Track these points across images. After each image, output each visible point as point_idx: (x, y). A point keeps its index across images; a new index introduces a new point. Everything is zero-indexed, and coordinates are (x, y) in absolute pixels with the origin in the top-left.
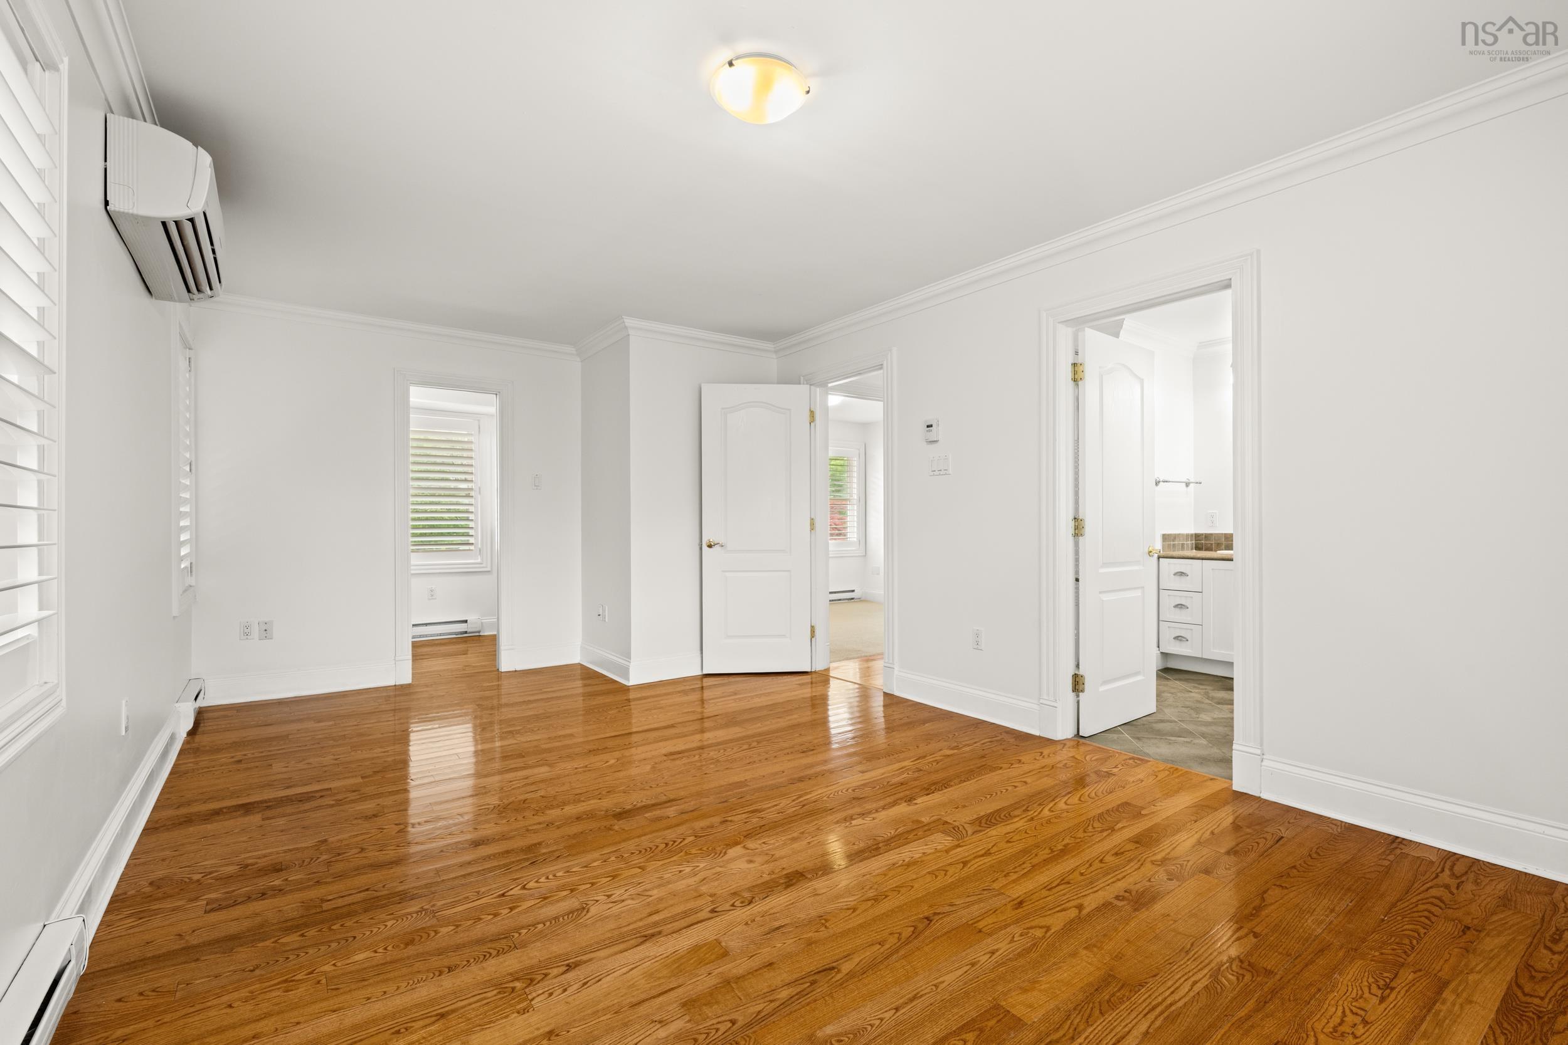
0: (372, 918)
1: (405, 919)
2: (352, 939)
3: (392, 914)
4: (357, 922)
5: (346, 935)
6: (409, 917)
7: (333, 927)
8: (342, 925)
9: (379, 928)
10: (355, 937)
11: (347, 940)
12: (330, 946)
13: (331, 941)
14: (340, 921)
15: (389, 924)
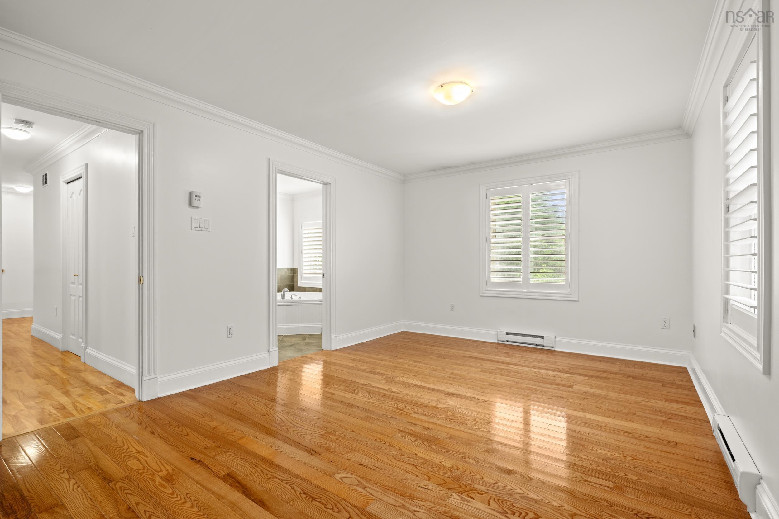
0: (591, 464)
1: (577, 455)
2: (604, 460)
3: (581, 461)
4: (599, 466)
5: (606, 463)
6: (575, 455)
7: (611, 470)
8: (606, 469)
9: (590, 458)
10: (602, 460)
11: (606, 461)
12: (615, 463)
13: (613, 464)
14: (606, 472)
15: (585, 457)
